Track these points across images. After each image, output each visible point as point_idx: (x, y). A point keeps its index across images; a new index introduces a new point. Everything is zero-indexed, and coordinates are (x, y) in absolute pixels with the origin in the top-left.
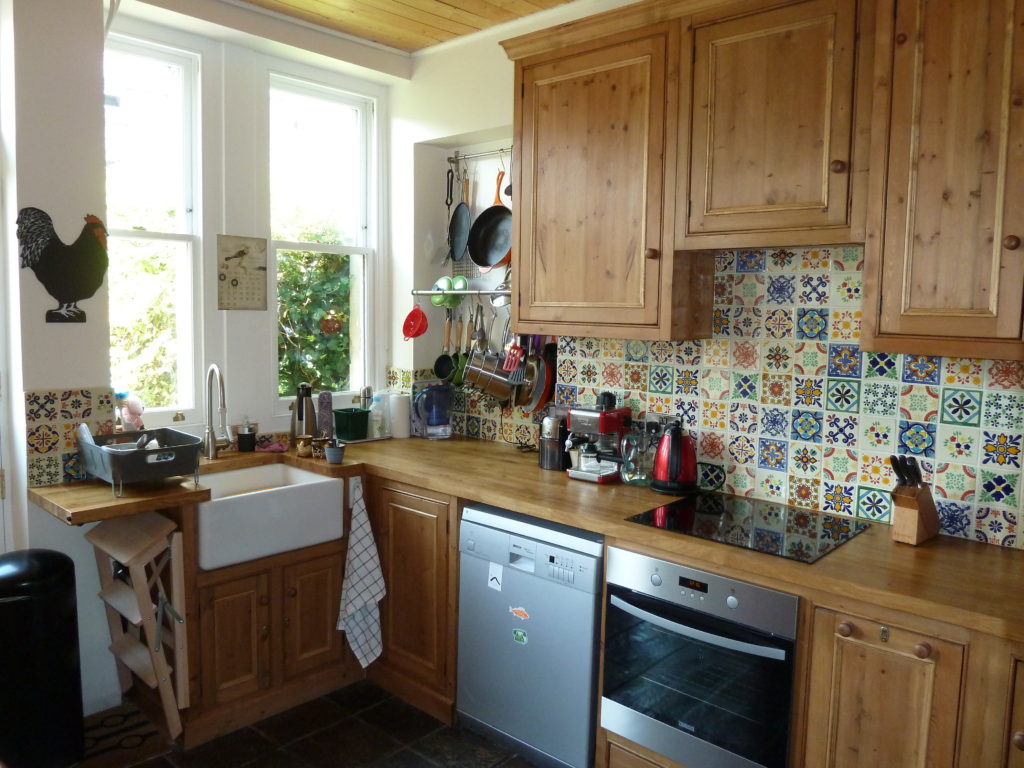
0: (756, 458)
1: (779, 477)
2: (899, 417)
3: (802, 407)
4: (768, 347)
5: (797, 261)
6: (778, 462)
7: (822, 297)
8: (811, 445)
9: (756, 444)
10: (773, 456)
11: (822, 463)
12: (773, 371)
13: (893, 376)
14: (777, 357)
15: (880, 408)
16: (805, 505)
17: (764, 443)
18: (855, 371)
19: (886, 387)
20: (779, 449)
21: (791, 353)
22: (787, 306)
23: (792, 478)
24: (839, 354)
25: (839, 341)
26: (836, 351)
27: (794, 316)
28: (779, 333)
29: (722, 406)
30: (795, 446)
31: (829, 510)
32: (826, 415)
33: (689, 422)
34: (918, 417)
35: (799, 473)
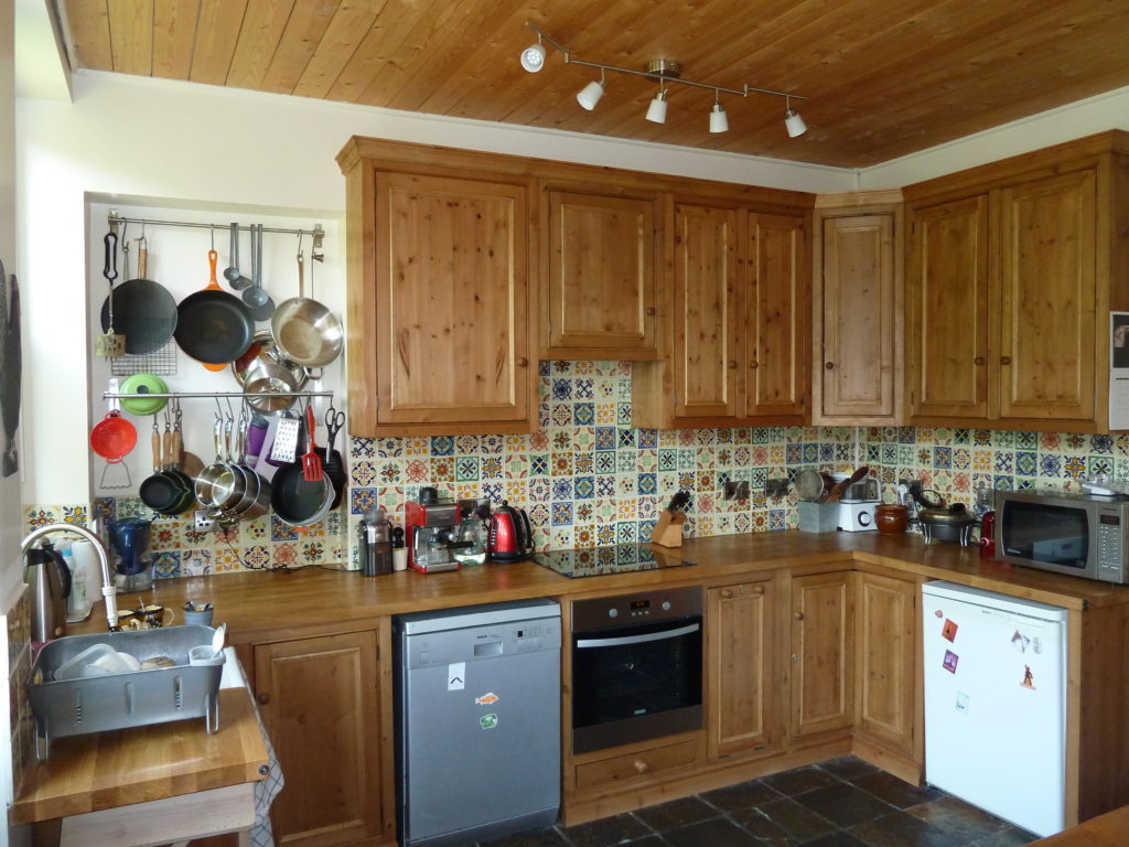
0: (550, 520)
1: (568, 530)
2: (637, 472)
3: (580, 475)
4: (555, 433)
5: (572, 368)
6: (566, 518)
7: (589, 394)
8: (588, 501)
9: (550, 509)
10: (562, 516)
11: (596, 512)
12: (559, 451)
13: (633, 445)
14: (562, 440)
15: (627, 467)
16: (586, 545)
17: (556, 507)
18: (612, 444)
19: (630, 453)
20: (566, 509)
21: (571, 436)
22: (566, 402)
23: (576, 528)
24: (602, 434)
25: (602, 424)
26: (600, 431)
27: (572, 410)
28: (562, 422)
29: (523, 484)
30: (577, 504)
31: (601, 545)
32: (596, 477)
33: (495, 502)
34: (647, 470)
35: (581, 523)
